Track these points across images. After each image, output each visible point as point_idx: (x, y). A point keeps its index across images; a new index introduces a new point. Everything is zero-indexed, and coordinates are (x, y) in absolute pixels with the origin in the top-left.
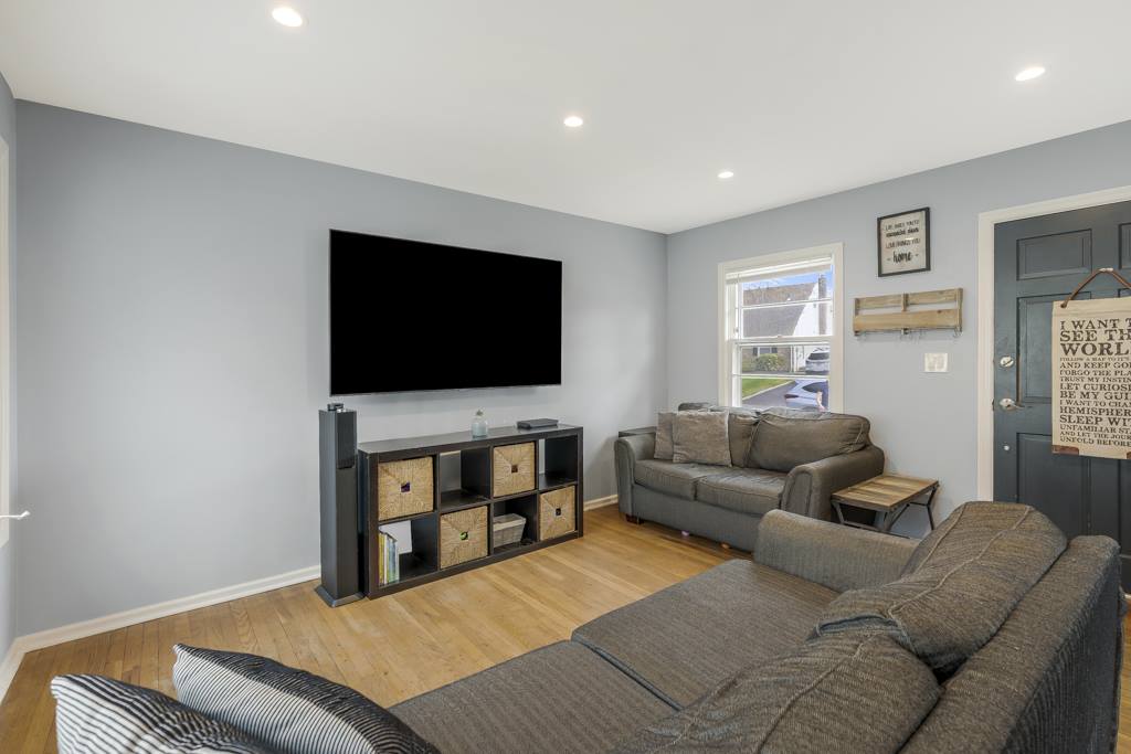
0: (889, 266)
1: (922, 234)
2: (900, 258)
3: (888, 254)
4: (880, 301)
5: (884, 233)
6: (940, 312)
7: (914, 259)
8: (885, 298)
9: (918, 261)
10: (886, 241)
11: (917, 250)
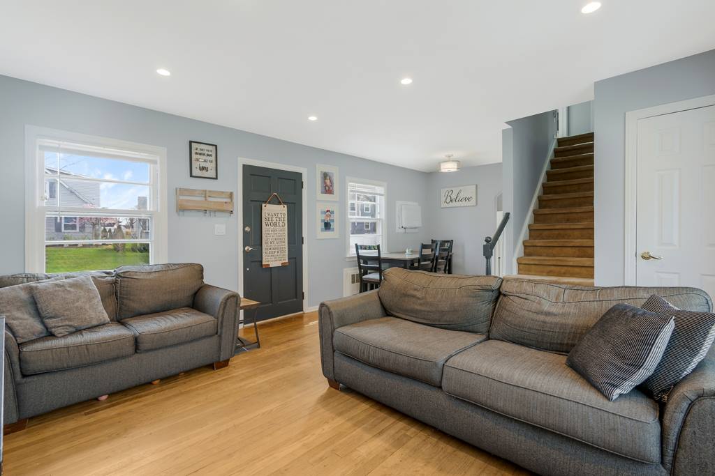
0: (196, 172)
1: (213, 158)
2: (202, 169)
3: (195, 165)
4: (191, 192)
5: (193, 152)
6: (226, 203)
7: (209, 171)
8: (195, 190)
9: (211, 173)
10: (194, 156)
11: (211, 166)
